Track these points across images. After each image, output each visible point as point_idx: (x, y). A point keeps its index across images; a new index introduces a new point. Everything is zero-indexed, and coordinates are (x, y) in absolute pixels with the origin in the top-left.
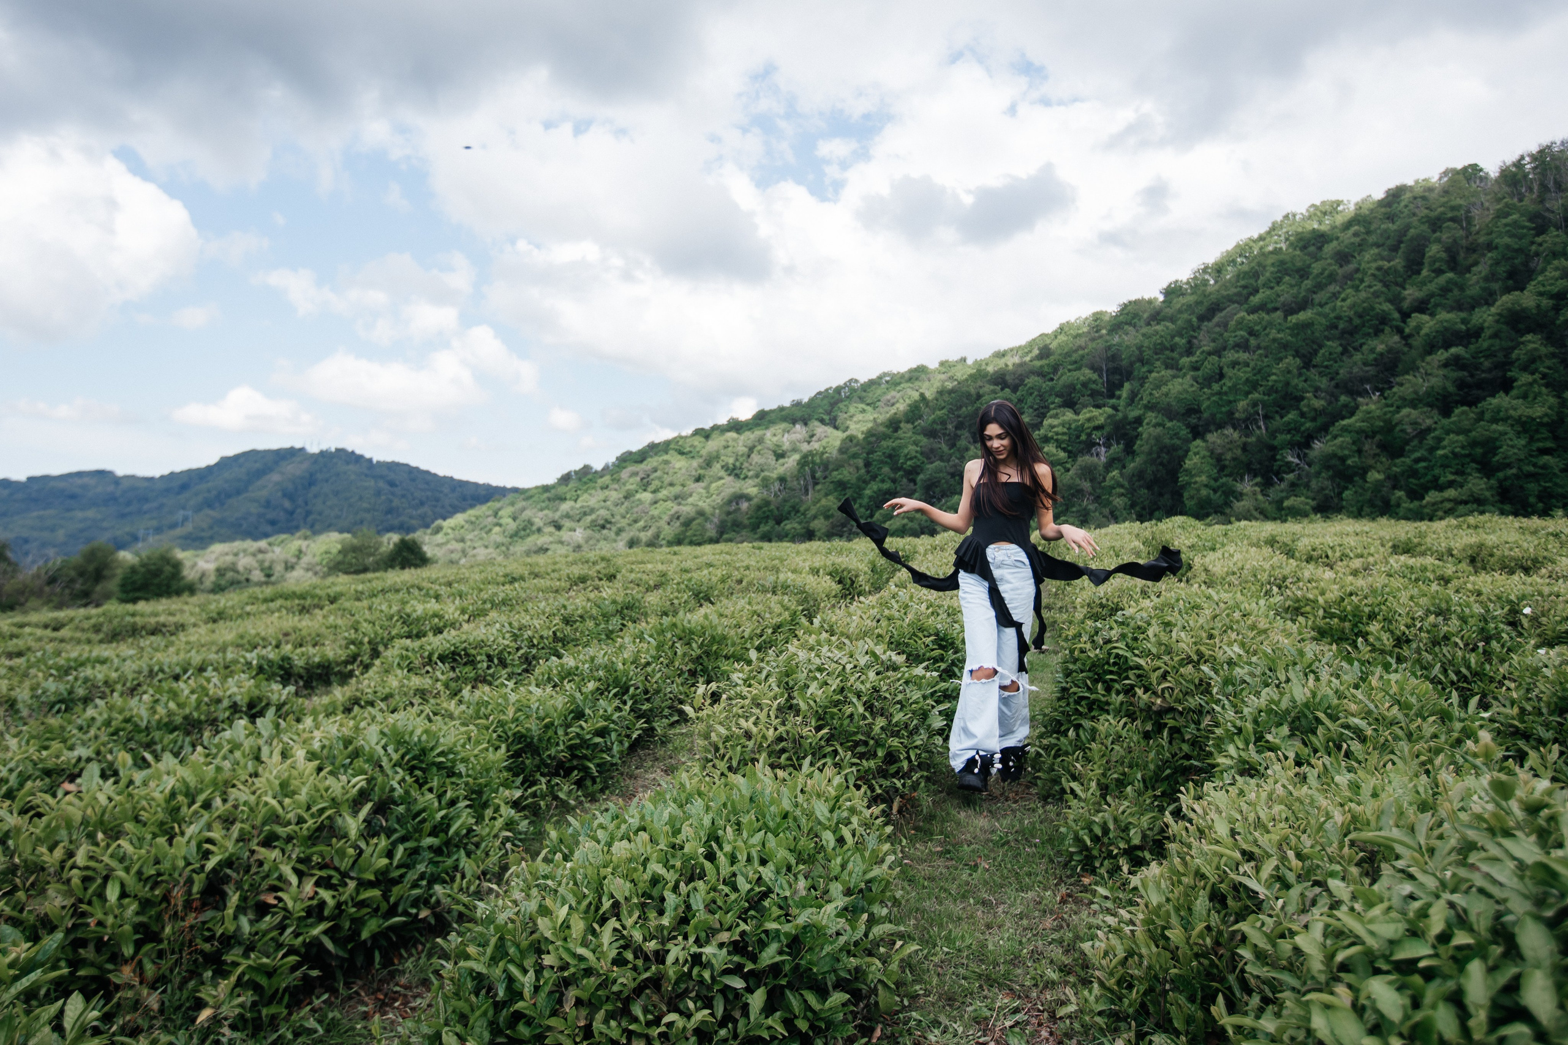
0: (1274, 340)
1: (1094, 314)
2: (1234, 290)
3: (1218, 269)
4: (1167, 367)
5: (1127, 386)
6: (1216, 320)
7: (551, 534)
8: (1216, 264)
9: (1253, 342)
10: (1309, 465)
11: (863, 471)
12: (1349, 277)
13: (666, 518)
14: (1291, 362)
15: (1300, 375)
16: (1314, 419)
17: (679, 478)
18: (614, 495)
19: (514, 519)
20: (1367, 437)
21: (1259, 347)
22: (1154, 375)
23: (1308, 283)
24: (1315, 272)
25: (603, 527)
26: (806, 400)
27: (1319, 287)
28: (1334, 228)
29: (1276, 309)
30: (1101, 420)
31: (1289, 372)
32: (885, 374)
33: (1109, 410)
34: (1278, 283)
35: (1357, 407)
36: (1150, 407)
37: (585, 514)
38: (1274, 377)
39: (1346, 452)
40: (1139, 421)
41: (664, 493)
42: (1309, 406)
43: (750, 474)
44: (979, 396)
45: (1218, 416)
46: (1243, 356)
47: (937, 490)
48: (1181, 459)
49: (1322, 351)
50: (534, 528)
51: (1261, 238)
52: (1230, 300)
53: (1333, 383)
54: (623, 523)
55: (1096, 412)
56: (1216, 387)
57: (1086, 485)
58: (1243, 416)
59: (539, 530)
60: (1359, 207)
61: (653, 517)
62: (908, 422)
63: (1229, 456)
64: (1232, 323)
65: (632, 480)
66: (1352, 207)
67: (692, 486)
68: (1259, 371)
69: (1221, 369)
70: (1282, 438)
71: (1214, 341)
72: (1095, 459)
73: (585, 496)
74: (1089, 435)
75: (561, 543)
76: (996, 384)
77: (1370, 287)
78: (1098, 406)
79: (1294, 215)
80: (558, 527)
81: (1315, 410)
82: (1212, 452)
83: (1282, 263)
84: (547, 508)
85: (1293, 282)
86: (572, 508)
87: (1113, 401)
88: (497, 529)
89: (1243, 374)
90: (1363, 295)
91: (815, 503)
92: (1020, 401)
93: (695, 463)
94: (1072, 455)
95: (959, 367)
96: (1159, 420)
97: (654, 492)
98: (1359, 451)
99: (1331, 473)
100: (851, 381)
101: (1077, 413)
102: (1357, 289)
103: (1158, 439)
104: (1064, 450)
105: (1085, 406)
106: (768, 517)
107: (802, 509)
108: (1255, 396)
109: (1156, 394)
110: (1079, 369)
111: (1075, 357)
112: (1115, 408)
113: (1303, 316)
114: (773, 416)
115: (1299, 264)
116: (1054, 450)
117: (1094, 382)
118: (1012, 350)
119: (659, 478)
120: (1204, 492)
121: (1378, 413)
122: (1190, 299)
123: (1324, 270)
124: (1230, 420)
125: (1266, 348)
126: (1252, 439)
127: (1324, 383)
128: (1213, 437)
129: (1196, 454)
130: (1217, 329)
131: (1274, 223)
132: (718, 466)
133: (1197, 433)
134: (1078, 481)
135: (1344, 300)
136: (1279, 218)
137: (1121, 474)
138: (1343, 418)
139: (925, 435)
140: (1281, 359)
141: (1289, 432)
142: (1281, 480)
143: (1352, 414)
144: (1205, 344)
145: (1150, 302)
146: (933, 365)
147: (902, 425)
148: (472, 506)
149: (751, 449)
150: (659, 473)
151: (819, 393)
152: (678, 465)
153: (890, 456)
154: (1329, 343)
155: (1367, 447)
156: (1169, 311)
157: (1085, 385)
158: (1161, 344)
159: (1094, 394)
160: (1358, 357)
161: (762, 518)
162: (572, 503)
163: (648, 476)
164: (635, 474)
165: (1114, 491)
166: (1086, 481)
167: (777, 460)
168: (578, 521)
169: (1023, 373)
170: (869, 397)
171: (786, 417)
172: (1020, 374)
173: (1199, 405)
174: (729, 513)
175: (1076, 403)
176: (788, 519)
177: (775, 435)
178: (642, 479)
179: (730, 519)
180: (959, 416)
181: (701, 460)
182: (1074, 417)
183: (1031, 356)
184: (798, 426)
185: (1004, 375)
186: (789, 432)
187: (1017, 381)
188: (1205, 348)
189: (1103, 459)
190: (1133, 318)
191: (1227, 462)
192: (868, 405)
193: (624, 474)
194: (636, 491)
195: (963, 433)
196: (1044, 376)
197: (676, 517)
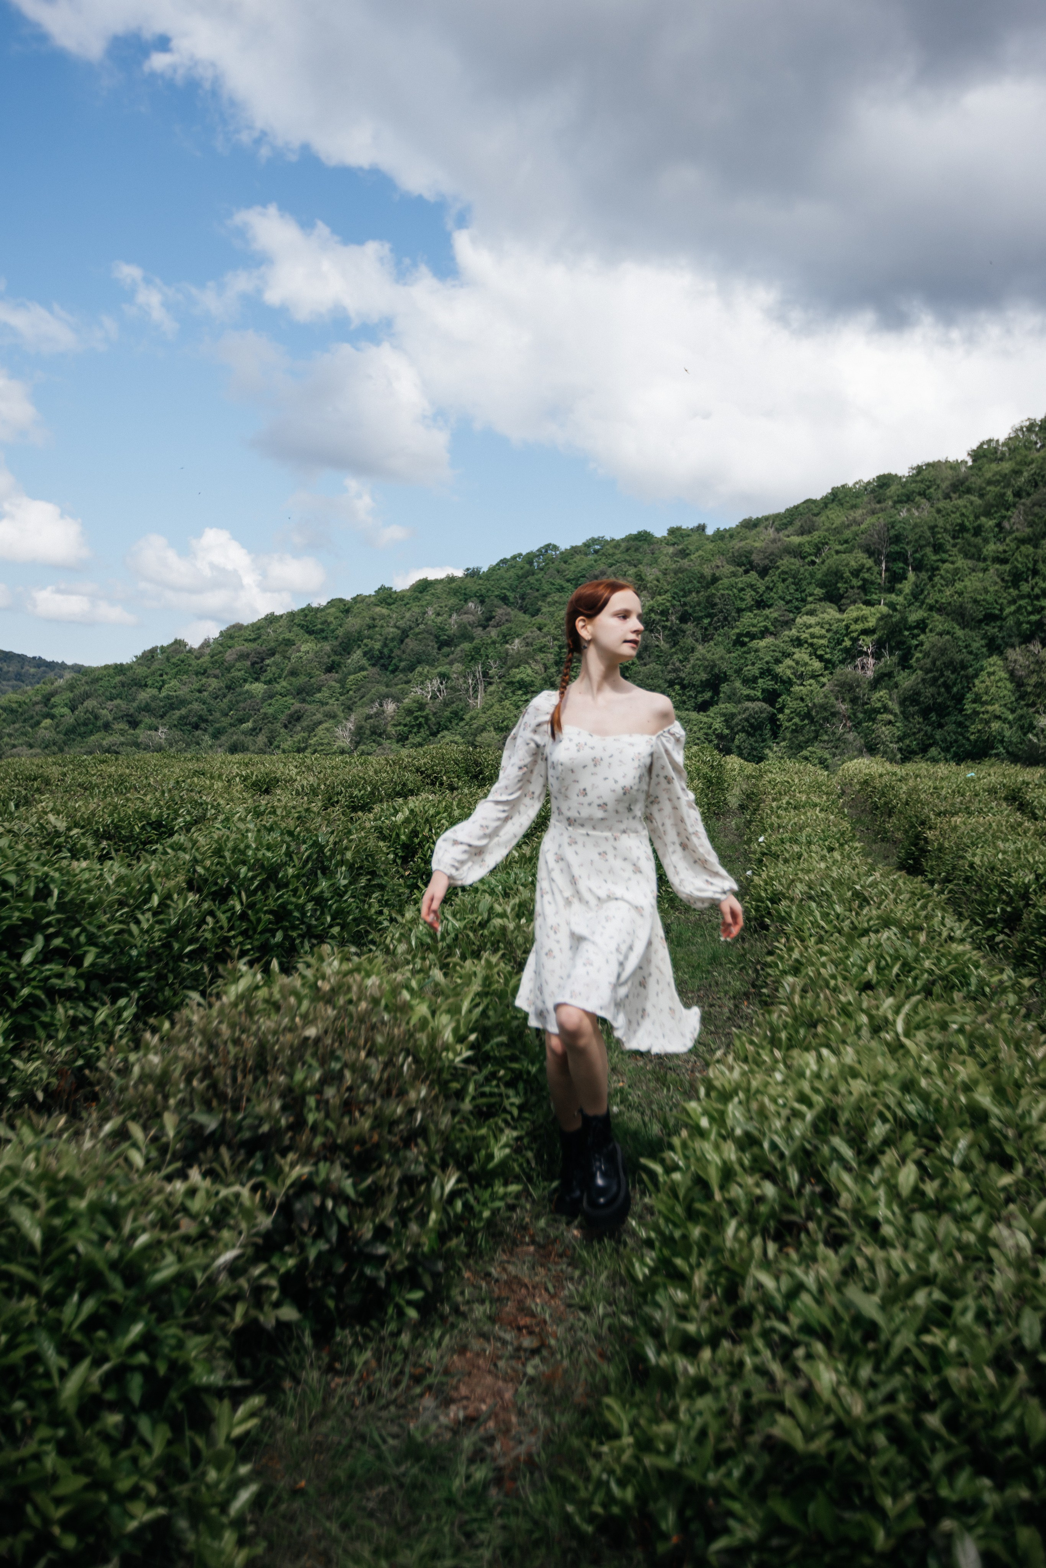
1: (879, 478)
4: (967, 556)
5: (912, 578)
6: (1035, 497)
7: (123, 733)
11: (553, 670)
13: (283, 718)
17: (305, 664)
18: (214, 684)
19: (73, 709)
22: (948, 566)
25: (196, 727)
26: (485, 569)
30: (872, 623)
32: (594, 541)
33: (883, 609)
36: (938, 608)
37: (172, 707)
40: (922, 626)
41: (283, 684)
43: (403, 664)
44: (715, 579)
45: (1025, 626)
48: (972, 679)
50: (100, 723)
55: (866, 610)
56: (1025, 587)
57: (843, 707)
59: (107, 726)
61: (265, 716)
63: (1033, 680)
65: (238, 665)
67: (323, 677)
69: (1036, 562)
71: (1031, 525)
72: (859, 673)
73: (174, 682)
74: (855, 640)
75: (137, 745)
76: (740, 565)
78: (868, 603)
80: (134, 724)
82: (1012, 673)
84: (119, 696)
86: (154, 698)
87: (893, 597)
88: (47, 722)
91: (484, 711)
92: (770, 589)
93: (327, 647)
94: (829, 665)
95: (695, 537)
96: (948, 626)
97: (269, 682)
100: (548, 547)
101: (841, 611)
103: (943, 651)
104: (820, 658)
105: (854, 602)
106: (420, 725)
107: (467, 717)
109: (948, 591)
110: (850, 551)
111: (847, 534)
112: (892, 606)
114: (439, 588)
116: (806, 658)
117: (869, 570)
118: (767, 518)
119: (278, 664)
120: (995, 726)
122: (1006, 466)
124: (1040, 633)
128: (1015, 654)
129: (991, 674)
132: (359, 652)
133: (994, 647)
137: (891, 695)
144: (1019, 527)
145: (954, 466)
146: (660, 532)
149: (406, 632)
150: (277, 657)
151: (504, 561)
152: (304, 647)
156: (977, 482)
157: (856, 573)
158: (962, 524)
159: (867, 586)
161: (413, 726)
162: (155, 691)
163: (263, 660)
164: (243, 656)
165: (879, 717)
166: (844, 701)
167: (439, 649)
168: (162, 717)
169: (776, 551)
170: (571, 570)
171: (455, 592)
172: (772, 554)
173: (1001, 610)
174: (369, 717)
175: (842, 597)
176: (447, 728)
177: (438, 614)
178: (253, 664)
179: (368, 725)
180: (685, 604)
181: (335, 643)
182: (838, 616)
183: (791, 529)
184: (471, 605)
185: (750, 552)
186: (459, 611)
187: (767, 562)
188: (1017, 534)
189: (870, 674)
190: (929, 487)
191: (1029, 689)
192: (568, 581)
193: (229, 656)
194: (245, 681)
195: (689, 627)
196: (804, 558)
197: (296, 717)
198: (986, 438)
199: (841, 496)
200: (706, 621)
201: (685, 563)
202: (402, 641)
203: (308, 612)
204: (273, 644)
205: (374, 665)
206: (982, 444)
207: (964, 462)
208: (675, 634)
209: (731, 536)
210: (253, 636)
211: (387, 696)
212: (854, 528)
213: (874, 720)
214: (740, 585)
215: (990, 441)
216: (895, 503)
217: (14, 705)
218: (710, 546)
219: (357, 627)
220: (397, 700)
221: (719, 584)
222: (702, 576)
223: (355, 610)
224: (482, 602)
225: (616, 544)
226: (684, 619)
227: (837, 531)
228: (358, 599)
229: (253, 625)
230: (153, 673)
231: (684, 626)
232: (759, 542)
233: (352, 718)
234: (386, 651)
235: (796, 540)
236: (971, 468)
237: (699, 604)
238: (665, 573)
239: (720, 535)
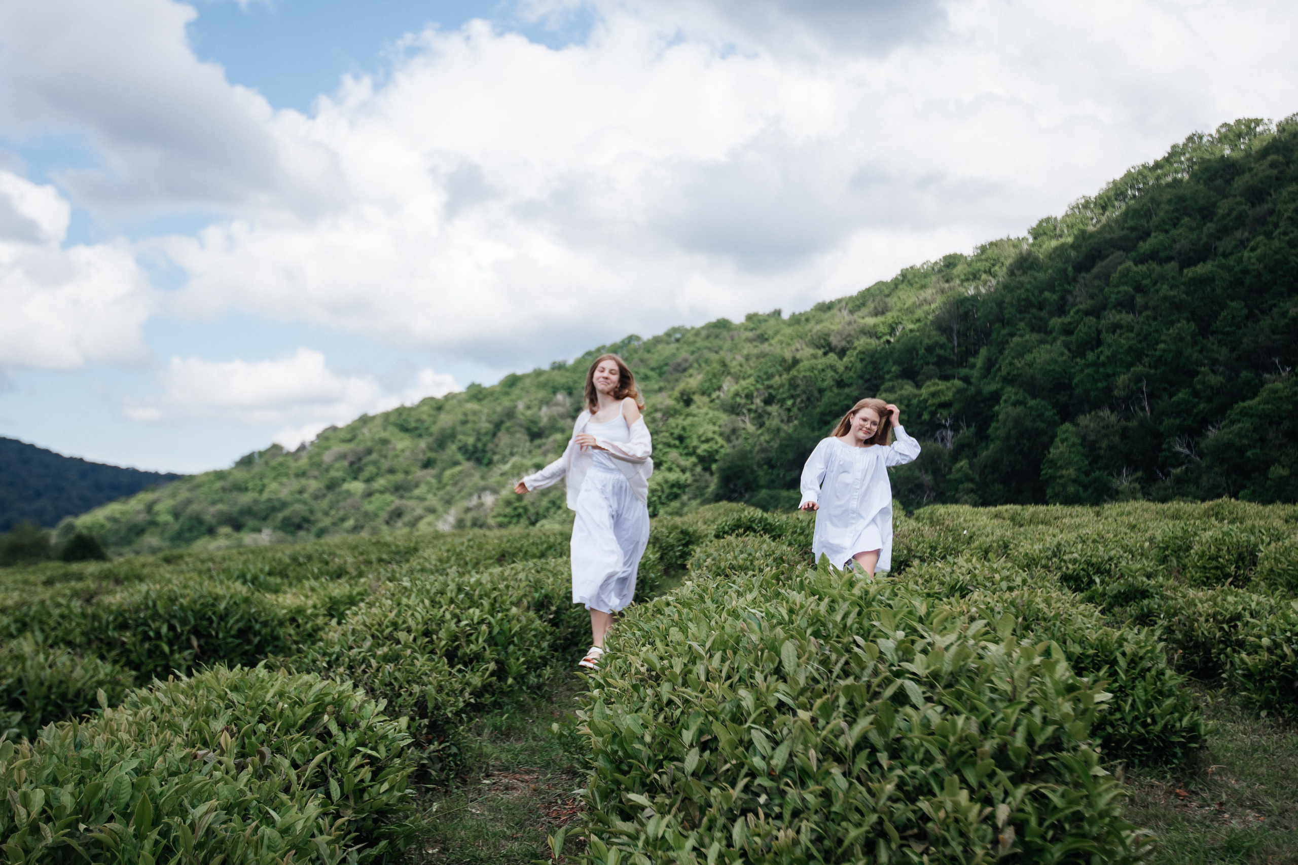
0: (1165, 299)
1: (945, 258)
2: (1118, 233)
3: (1103, 203)
4: (1033, 330)
5: (983, 351)
6: (1095, 270)
7: (227, 536)
8: (1100, 197)
9: (1139, 300)
10: (1201, 455)
12: (1262, 221)
13: (384, 515)
14: (1184, 326)
15: (1195, 343)
16: (1209, 400)
17: (402, 462)
18: (314, 485)
19: (176, 516)
20: (1271, 423)
21: (1146, 307)
22: (1016, 339)
23: (1210, 227)
24: (1221, 212)
25: (299, 527)
26: (570, 362)
27: (1225, 231)
28: (1248, 155)
29: (1170, 259)
30: (949, 395)
31: (1182, 339)
32: (675, 330)
33: (958, 383)
34: (1175, 226)
35: (1262, 384)
36: (1009, 380)
37: (274, 510)
38: (1162, 346)
39: (1245, 442)
40: (995, 397)
41: (381, 482)
42: (1203, 383)
43: (496, 457)
44: (796, 362)
45: (1092, 393)
46: (1126, 318)
47: (740, 482)
48: (1046, 446)
49: (1224, 314)
50: (204, 528)
51: (1157, 165)
52: (1115, 245)
53: (1235, 354)
54: (326, 522)
55: (942, 385)
56: (1091, 356)
57: (927, 479)
58: (1123, 394)
59: (211, 531)
60: (1282, 128)
61: (366, 514)
62: (703, 394)
63: (1104, 444)
64: (1115, 276)
65: (337, 465)
66: (1274, 129)
67: (419, 473)
68: (1145, 338)
69: (1099, 332)
70: (1169, 422)
71: (1092, 297)
72: (939, 445)
73: (274, 486)
76: (819, 347)
77: (1285, 233)
78: (946, 378)
79: (1201, 137)
80: (238, 527)
81: (1212, 388)
82: (1084, 438)
83: (1181, 199)
84: (221, 501)
85: (1194, 225)
86: (255, 501)
87: (964, 371)
89: (1125, 341)
90: (1276, 243)
93: (423, 444)
95: (772, 322)
96: (1020, 397)
97: (368, 481)
98: (1262, 440)
99: (1226, 466)
100: (631, 338)
101: (918, 386)
102: (1269, 236)
103: (1017, 421)
105: (929, 378)
106: (519, 516)
108: (1139, 368)
109: (1018, 363)
110: (924, 329)
111: (919, 313)
112: (966, 380)
113: (1200, 269)
114: (528, 382)
115: (1202, 202)
117: (942, 346)
118: (840, 301)
119: (375, 463)
121: (1286, 392)
122: (1065, 240)
123: (1231, 210)
124: (1107, 399)
125: (1155, 308)
126: (1134, 423)
127: (1223, 354)
128: (1084, 420)
129: (1063, 441)
130: (1097, 283)
131: (1174, 147)
132: (454, 447)
133: (1067, 414)
134: (917, 473)
135: (1253, 249)
136: (1181, 140)
137: (971, 465)
138: (1243, 401)
139: (725, 411)
140: (1172, 323)
141: (1178, 414)
142: (1167, 475)
143: (1255, 394)
144: (1081, 300)
145: (1017, 243)
146: (737, 318)
147: (696, 398)
148: (110, 499)
149: (498, 426)
150: (374, 456)
152: (400, 445)
153: (681, 438)
154: (1233, 304)
155: (1271, 435)
156: (1038, 257)
157: (930, 349)
158: (1027, 299)
159: (941, 362)
160: (1266, 322)
161: (512, 517)
162: (256, 495)
163: (360, 459)
164: (343, 456)
165: (961, 486)
166: (927, 472)
167: (532, 440)
168: (265, 518)
169: (852, 333)
170: (654, 359)
171: (543, 386)
172: (849, 335)
173: (1070, 379)
174: (468, 510)
175: (917, 373)
176: (545, 517)
177: (529, 408)
178: (352, 464)
179: (469, 517)
180: (769, 387)
181: (431, 440)
182: (916, 391)
183: (864, 311)
184: (560, 397)
185: (828, 335)
186: (548, 403)
187: (844, 343)
188: (1081, 307)
189: (949, 445)
190: (994, 265)
191: (1102, 452)
192: (653, 369)
193: (327, 457)
194: (344, 480)
195: (774, 409)
196: (879, 338)
197: (398, 514)
198: (1045, 216)
199: (910, 277)
200: (789, 403)
201: (765, 347)
202: (494, 435)
203: (401, 411)
204: (369, 444)
205: (468, 459)
206: (1041, 222)
207: (1025, 239)
208: (760, 416)
209: (807, 320)
210: (349, 436)
211: (484, 489)
212: (926, 307)
213: (957, 490)
214: (820, 367)
215: (1048, 220)
216: (962, 281)
217: (118, 516)
218: (788, 331)
219: (450, 424)
220: (495, 491)
221: (801, 366)
222: (784, 360)
223: (447, 407)
224: (570, 394)
225: (697, 333)
226: (768, 401)
227: (910, 311)
228: (449, 397)
229: (348, 426)
230: (253, 478)
231: (769, 409)
232: (837, 324)
233: (453, 511)
234: (480, 445)
235: (871, 321)
236: (1033, 245)
237: (782, 386)
238: (747, 358)
239: (796, 320)
